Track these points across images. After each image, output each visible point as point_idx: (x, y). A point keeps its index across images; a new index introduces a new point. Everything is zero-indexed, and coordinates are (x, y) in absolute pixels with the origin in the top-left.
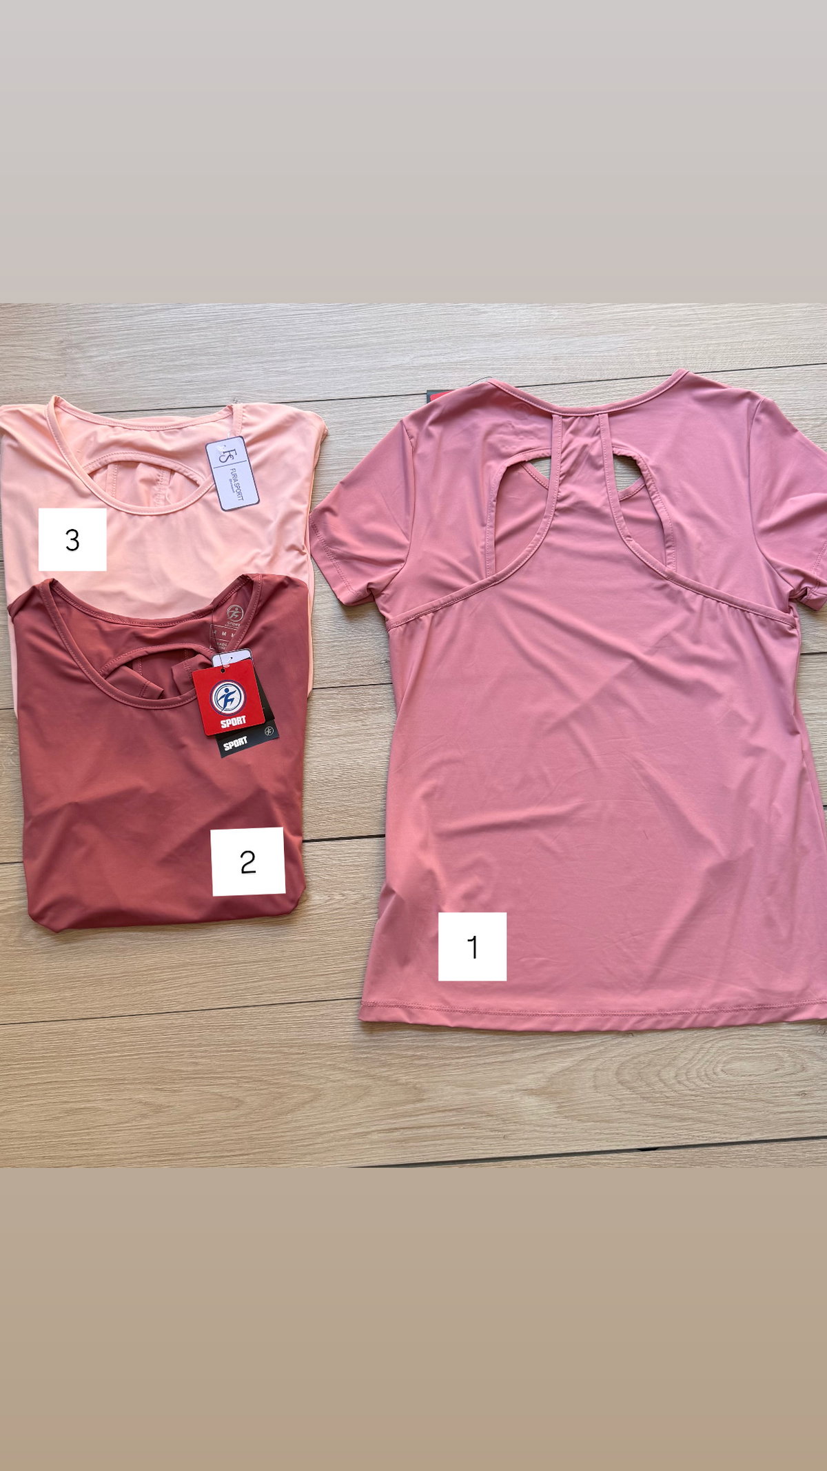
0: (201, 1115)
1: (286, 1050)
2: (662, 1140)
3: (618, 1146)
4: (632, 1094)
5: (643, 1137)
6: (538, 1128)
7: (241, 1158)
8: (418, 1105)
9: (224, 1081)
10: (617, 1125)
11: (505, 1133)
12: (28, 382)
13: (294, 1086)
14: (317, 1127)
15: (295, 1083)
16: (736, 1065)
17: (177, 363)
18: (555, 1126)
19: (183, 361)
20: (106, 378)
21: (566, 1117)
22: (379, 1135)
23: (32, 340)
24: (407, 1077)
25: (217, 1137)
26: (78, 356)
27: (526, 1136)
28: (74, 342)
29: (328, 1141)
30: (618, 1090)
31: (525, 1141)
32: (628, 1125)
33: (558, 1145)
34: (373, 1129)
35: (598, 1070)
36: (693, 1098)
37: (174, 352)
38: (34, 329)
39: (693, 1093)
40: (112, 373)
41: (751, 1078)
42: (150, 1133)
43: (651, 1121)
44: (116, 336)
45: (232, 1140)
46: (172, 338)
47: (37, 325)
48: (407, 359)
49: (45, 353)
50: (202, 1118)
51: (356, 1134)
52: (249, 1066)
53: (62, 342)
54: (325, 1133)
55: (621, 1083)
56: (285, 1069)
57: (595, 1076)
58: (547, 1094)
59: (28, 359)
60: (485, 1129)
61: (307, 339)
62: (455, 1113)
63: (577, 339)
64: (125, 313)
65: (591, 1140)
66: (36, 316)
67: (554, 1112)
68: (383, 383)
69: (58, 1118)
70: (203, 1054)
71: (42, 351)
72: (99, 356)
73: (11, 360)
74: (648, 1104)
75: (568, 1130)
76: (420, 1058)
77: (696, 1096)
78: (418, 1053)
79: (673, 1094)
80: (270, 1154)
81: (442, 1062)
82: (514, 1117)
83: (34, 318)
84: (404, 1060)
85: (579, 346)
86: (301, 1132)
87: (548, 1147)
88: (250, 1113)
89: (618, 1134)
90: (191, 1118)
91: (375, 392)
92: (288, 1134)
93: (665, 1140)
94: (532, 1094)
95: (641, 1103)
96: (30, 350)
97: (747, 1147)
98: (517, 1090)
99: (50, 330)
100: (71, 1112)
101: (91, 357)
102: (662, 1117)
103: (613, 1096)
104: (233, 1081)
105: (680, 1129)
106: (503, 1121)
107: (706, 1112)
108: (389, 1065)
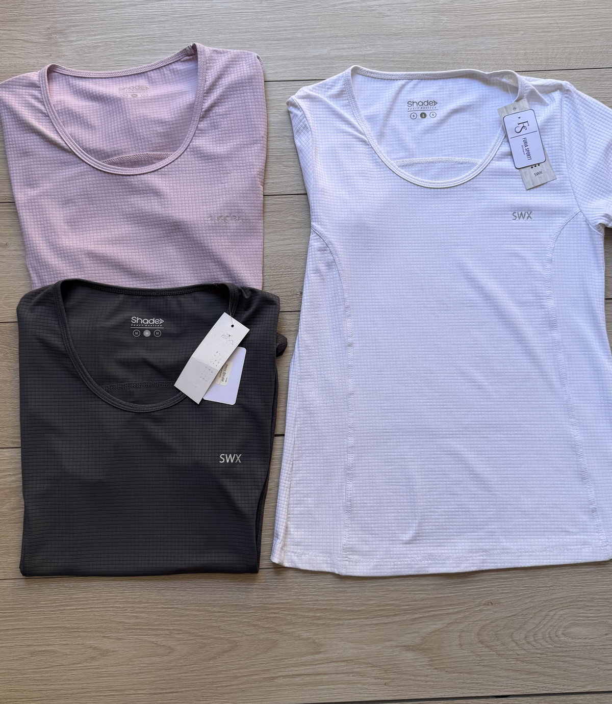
0: (140, 659)
1: (210, 608)
2: (512, 689)
3: (478, 693)
4: (490, 651)
5: (498, 686)
6: (413, 678)
7: (171, 695)
8: (317, 656)
9: (159, 632)
10: (478, 676)
11: (386, 681)
12: (21, 60)
13: (216, 638)
14: (235, 671)
15: (217, 636)
16: (575, 630)
17: (140, 48)
18: (427, 676)
19: (145, 47)
20: (83, 58)
21: (436, 669)
22: (284, 679)
23: (25, 26)
24: (308, 634)
25: (152, 677)
26: (60, 40)
27: (403, 684)
28: (58, 29)
29: (242, 684)
30: (479, 647)
31: (402, 688)
32: (486, 677)
33: (429, 691)
34: (279, 674)
35: (464, 631)
36: (539, 656)
37: (138, 39)
38: (27, 18)
39: (539, 651)
40: (88, 55)
41: (587, 641)
42: (98, 673)
43: (504, 673)
44: (92, 25)
45: (164, 680)
46: (138, 28)
47: (30, 14)
48: (325, 51)
49: (34, 37)
50: (141, 661)
51: (265, 678)
52: (180, 620)
53: (49, 28)
54: (239, 677)
55: (482, 642)
56: (209, 624)
57: (460, 636)
58: (421, 650)
59: (21, 41)
60: (370, 677)
61: (245, 32)
62: (346, 664)
63: (461, 39)
64: (101, 7)
65: (455, 688)
66: (29, 7)
67: (426, 664)
68: (305, 69)
69: (23, 658)
70: (143, 610)
71: (32, 35)
72: (78, 41)
73: (7, 41)
74: (502, 660)
75: (437, 680)
76: (320, 618)
77: (542, 654)
78: (318, 615)
79: (523, 652)
80: (195, 692)
81: (337, 622)
82: (394, 668)
83: (27, 8)
84: (306, 620)
85: (463, 45)
86: (221, 676)
87: (421, 693)
88: (179, 659)
89: (477, 683)
90: (131, 661)
91: (299, 76)
92: (211, 676)
93: (515, 689)
94: (410, 650)
95: (496, 659)
96: (23, 34)
97: (582, 697)
98: (397, 646)
99: (39, 18)
100: (32, 654)
101: (72, 41)
102: (513, 671)
103: (474, 652)
104: (167, 632)
105: (527, 681)
106: (385, 671)
107: (549, 667)
108: (293, 623)
